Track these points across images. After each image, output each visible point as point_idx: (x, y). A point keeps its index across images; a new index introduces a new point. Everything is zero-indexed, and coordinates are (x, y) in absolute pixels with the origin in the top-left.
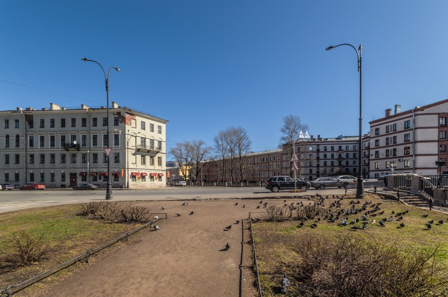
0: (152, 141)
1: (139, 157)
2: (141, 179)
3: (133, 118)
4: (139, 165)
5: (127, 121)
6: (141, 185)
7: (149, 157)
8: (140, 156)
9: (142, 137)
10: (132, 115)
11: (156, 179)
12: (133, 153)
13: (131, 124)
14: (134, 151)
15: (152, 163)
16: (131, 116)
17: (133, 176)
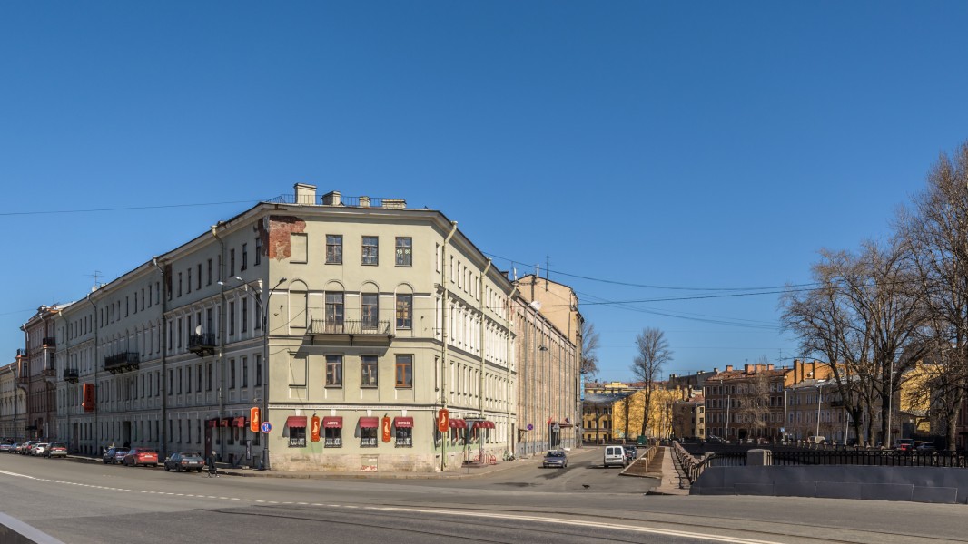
0: (371, 302)
1: (318, 363)
2: (322, 440)
3: (297, 228)
4: (318, 390)
5: (275, 245)
6: (323, 461)
7: (358, 360)
8: (323, 359)
9: (327, 292)
10: (292, 219)
11: (386, 440)
12: (296, 349)
13: (287, 253)
14: (300, 343)
15: (370, 381)
16: (288, 227)
17: (296, 432)
